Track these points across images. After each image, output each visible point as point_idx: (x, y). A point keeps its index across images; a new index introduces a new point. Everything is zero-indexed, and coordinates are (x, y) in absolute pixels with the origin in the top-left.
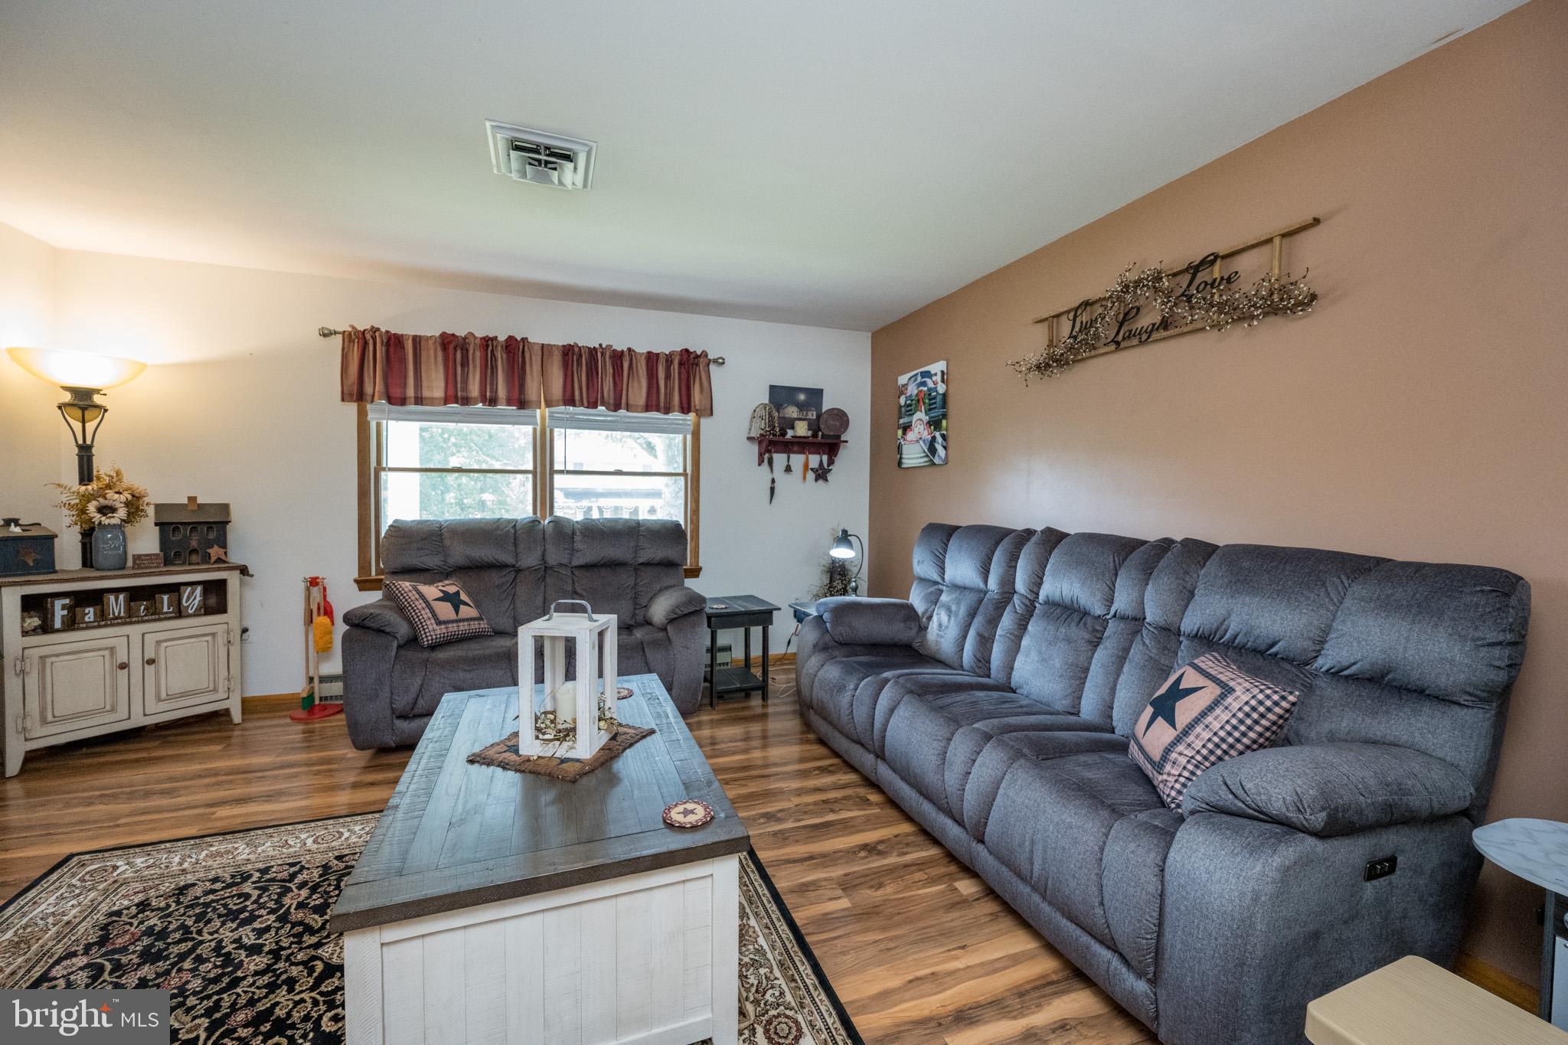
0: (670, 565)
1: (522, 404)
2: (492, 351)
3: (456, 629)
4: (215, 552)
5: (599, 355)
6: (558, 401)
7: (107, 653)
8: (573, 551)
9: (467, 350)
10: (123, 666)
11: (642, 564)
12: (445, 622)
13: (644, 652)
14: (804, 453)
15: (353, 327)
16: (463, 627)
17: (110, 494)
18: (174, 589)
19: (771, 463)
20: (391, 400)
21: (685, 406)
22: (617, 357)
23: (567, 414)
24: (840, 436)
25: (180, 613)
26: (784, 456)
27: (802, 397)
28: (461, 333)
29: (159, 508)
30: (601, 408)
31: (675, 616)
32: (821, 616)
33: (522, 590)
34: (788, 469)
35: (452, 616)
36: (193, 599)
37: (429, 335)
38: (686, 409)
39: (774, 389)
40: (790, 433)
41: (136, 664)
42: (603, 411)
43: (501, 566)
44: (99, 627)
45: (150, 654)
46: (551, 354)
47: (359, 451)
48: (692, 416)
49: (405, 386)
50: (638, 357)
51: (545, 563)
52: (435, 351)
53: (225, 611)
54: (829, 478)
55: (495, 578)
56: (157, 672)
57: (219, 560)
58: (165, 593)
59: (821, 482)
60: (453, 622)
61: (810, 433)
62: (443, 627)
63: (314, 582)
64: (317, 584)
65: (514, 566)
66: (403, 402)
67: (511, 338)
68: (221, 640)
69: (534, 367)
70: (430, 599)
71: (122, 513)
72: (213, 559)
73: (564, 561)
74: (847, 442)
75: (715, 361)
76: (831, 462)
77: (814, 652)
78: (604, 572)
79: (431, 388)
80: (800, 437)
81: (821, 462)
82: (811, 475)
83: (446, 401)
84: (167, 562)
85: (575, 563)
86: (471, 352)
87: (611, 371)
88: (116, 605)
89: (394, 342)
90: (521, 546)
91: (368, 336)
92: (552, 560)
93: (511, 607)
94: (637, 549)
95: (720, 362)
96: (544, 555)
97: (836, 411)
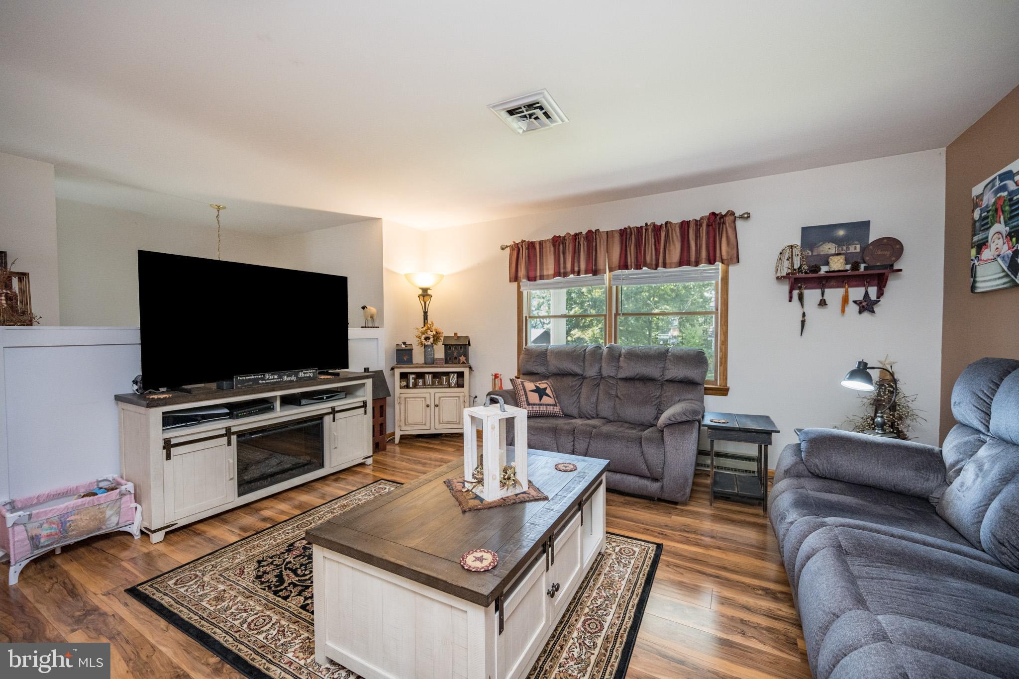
0: (690, 384)
1: (595, 272)
2: (579, 242)
3: (538, 409)
4: (462, 359)
5: (644, 230)
6: (615, 267)
7: (423, 399)
8: (619, 368)
9: (566, 243)
10: (428, 406)
11: (667, 381)
12: (532, 405)
13: (641, 445)
14: (842, 287)
15: (514, 242)
16: (543, 409)
17: (429, 332)
18: (447, 374)
19: (801, 298)
20: (529, 279)
21: (712, 257)
22: (657, 229)
23: (623, 275)
24: (892, 266)
25: (449, 386)
26: (818, 292)
27: (841, 233)
28: (563, 234)
29: (445, 337)
30: (645, 268)
31: (670, 422)
32: (800, 444)
33: (584, 390)
34: (823, 303)
35: (537, 401)
36: (454, 379)
37: (547, 239)
38: (711, 261)
39: (806, 231)
40: (824, 269)
41: (432, 406)
42: (646, 270)
43: (574, 375)
44: (423, 388)
45: (437, 403)
46: (613, 237)
47: (518, 308)
48: (719, 265)
49: (536, 270)
50: (673, 227)
51: (601, 375)
52: (550, 247)
53: (463, 387)
54: (876, 309)
55: (569, 381)
56: (439, 409)
57: (463, 363)
58: (444, 376)
59: (866, 315)
60: (536, 405)
61: (848, 267)
62: (530, 407)
63: (496, 376)
64: (497, 377)
65: (582, 375)
66: (535, 279)
67: (590, 232)
68: (462, 399)
69: (602, 247)
70: (528, 389)
71: (431, 340)
72: (461, 362)
73: (612, 374)
74: (901, 270)
75: (741, 217)
76: (880, 294)
77: (785, 478)
78: (638, 385)
79: (547, 269)
80: (834, 271)
81: (866, 294)
82: (852, 309)
83: (555, 276)
84: (446, 362)
85: (620, 376)
86: (567, 245)
87: (653, 241)
88: (429, 379)
89: (531, 245)
90: (587, 363)
91: (520, 246)
92: (605, 373)
93: (578, 401)
94: (664, 369)
95: (746, 217)
96: (600, 369)
97: (885, 241)
